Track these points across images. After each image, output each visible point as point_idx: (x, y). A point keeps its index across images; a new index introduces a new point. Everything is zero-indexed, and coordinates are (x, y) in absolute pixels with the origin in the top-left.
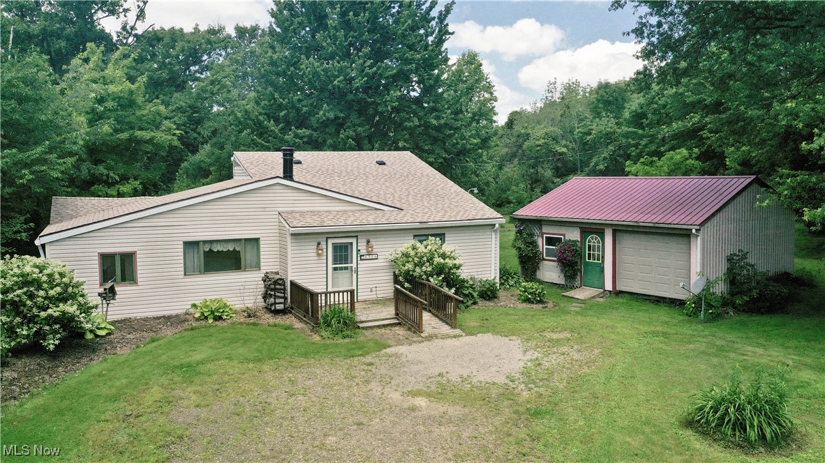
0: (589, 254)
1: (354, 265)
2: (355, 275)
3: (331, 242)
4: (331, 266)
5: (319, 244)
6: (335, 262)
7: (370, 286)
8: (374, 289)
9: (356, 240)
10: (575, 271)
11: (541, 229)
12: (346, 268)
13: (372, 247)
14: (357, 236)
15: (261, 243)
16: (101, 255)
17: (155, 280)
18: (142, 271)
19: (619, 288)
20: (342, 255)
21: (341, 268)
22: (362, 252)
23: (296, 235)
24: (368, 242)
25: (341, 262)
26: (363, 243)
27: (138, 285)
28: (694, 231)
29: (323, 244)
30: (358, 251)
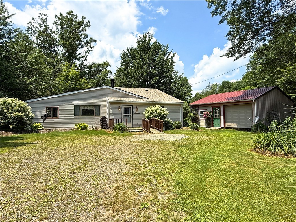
0: (215, 115)
1: (131, 115)
2: (131, 118)
3: (123, 106)
4: (123, 115)
5: (119, 107)
6: (125, 113)
7: (137, 123)
8: (138, 124)
9: (132, 106)
10: (210, 121)
11: (198, 108)
12: (129, 116)
13: (137, 109)
14: (132, 105)
15: (101, 107)
16: (47, 108)
17: (64, 117)
18: (60, 113)
19: (226, 126)
20: (127, 111)
21: (127, 116)
22: (135, 111)
23: (111, 103)
24: (136, 107)
25: (127, 114)
26: (134, 108)
27: (59, 119)
28: (253, 101)
29: (121, 107)
30: (133, 110)
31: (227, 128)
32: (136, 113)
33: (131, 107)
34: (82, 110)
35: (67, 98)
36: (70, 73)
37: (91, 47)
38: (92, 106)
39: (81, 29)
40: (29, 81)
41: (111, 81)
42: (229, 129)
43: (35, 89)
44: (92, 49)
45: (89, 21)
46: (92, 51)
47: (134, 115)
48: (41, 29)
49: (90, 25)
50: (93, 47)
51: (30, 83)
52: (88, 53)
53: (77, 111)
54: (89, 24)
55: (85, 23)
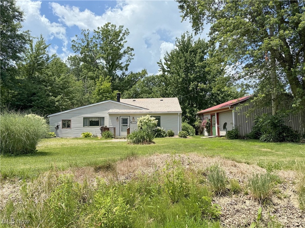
0: (213, 124)
1: (129, 125)
3: (121, 117)
4: (121, 125)
5: (117, 118)
6: (122, 123)
11: (203, 117)
12: (127, 126)
13: (134, 119)
14: (130, 116)
15: (105, 118)
16: (63, 120)
17: (76, 128)
18: (72, 125)
19: (221, 135)
20: (125, 121)
21: (125, 126)
22: (131, 121)
23: (111, 115)
24: (133, 118)
25: (125, 124)
26: (131, 118)
27: (71, 129)
28: (229, 108)
29: (119, 118)
30: (130, 120)
31: (221, 136)
32: (133, 122)
33: (129, 117)
34: (90, 121)
35: (77, 112)
36: (102, 87)
37: (131, 55)
38: (98, 118)
39: (119, 39)
40: (56, 99)
41: (117, 95)
42: (222, 138)
43: (61, 106)
44: (133, 57)
45: (127, 29)
46: (133, 59)
47: (131, 125)
48: (84, 45)
49: (129, 32)
50: (134, 55)
51: (57, 101)
52: (130, 61)
53: (85, 122)
54: (127, 32)
55: (123, 32)
